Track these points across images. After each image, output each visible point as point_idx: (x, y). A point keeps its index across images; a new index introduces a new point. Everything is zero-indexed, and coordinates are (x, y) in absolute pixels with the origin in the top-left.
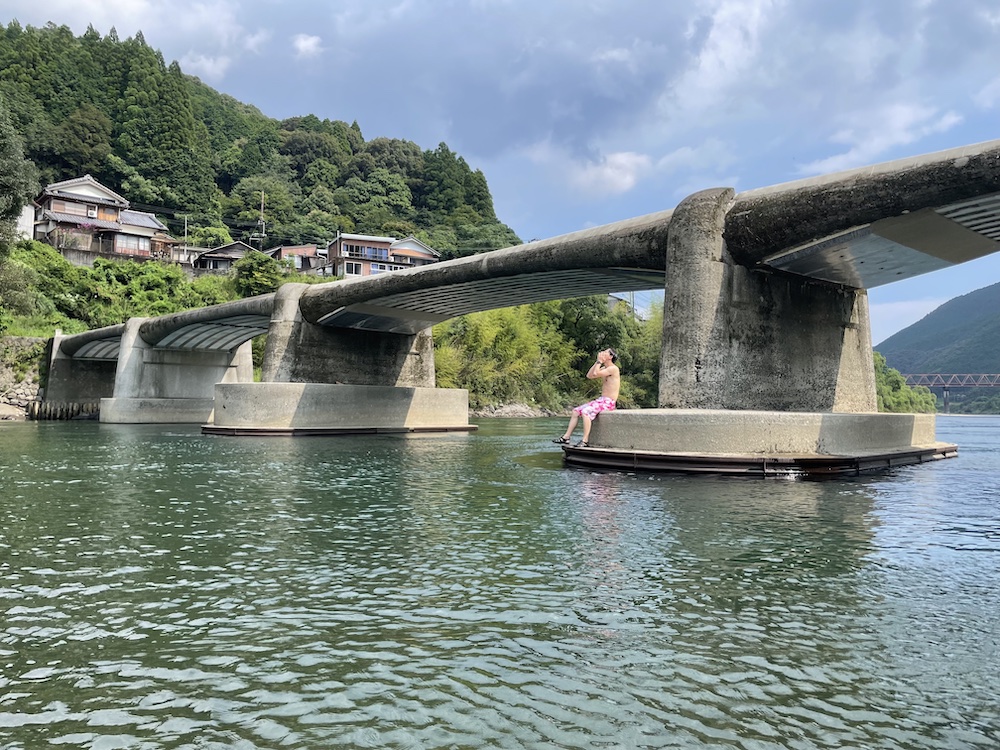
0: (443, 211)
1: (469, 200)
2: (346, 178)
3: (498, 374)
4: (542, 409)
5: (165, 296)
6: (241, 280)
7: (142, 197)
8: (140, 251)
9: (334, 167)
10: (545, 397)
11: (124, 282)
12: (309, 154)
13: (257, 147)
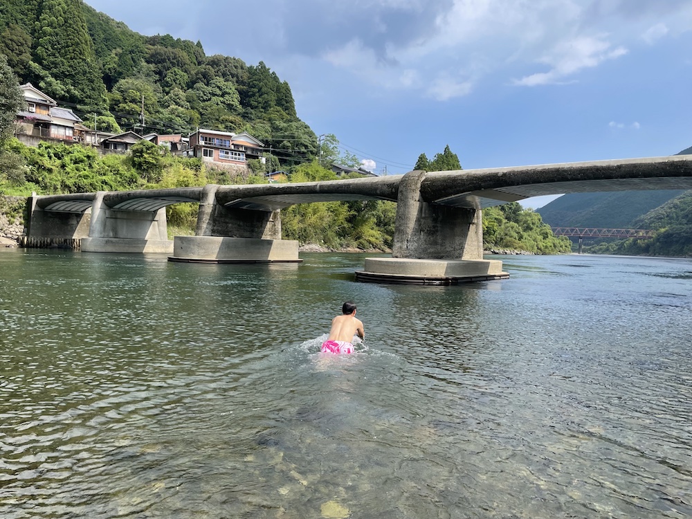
0: (262, 110)
1: (279, 103)
2: (194, 82)
3: (301, 225)
4: (328, 248)
5: (87, 168)
6: (135, 159)
7: (53, 93)
8: (67, 136)
9: (185, 74)
10: (329, 239)
11: (59, 158)
12: (168, 64)
13: (130, 56)
